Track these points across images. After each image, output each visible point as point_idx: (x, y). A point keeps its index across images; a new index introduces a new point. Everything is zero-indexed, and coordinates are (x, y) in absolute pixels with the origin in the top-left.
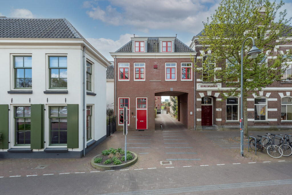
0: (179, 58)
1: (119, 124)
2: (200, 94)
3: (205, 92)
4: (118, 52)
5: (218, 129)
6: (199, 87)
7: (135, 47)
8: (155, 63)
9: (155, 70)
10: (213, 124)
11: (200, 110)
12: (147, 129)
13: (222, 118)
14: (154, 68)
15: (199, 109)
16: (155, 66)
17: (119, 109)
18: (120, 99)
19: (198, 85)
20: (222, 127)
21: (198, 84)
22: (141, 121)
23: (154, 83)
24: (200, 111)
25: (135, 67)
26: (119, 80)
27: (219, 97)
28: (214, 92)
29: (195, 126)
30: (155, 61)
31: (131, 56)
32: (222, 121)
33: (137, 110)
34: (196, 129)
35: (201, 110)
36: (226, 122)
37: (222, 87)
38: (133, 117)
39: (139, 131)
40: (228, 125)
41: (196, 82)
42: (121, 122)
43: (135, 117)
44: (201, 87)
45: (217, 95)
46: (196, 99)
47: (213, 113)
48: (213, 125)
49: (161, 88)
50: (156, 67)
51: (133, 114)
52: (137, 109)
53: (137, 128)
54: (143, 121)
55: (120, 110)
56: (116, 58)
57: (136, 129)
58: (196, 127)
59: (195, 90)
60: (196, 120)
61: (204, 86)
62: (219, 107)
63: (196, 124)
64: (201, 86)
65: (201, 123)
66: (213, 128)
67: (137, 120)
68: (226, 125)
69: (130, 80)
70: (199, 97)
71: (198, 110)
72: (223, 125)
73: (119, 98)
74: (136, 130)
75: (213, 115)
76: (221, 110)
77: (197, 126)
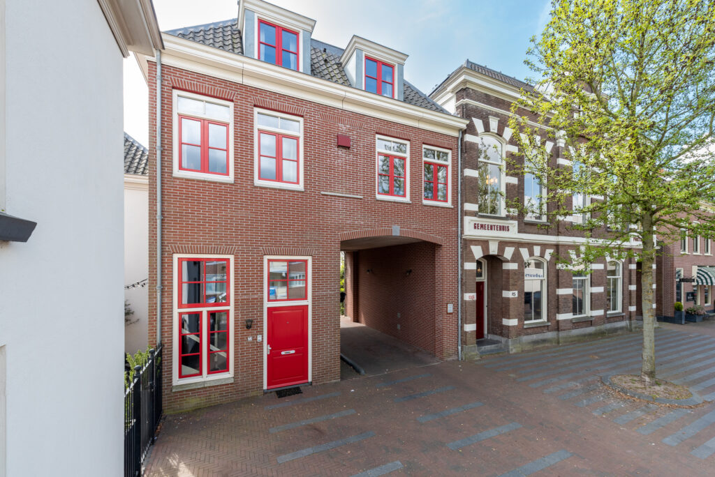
0: (419, 130)
1: (176, 381)
2: (473, 248)
3: (484, 243)
5: (512, 350)
6: (469, 229)
7: (260, 42)
8: (343, 128)
10: (486, 332)
11: (472, 296)
12: (310, 379)
13: (518, 315)
14: (339, 146)
16: (339, 137)
17: (176, 311)
18: (182, 260)
19: (468, 223)
20: (519, 342)
21: (467, 219)
22: (283, 353)
23: (339, 204)
25: (257, 126)
27: (513, 259)
28: (503, 244)
29: (460, 348)
30: (342, 122)
31: (243, 74)
33: (268, 308)
35: (475, 299)
36: (525, 327)
37: (519, 232)
38: (250, 339)
39: (281, 394)
40: (528, 334)
41: (463, 213)
42: (187, 370)
43: (259, 338)
44: (475, 228)
45: (509, 252)
46: (462, 265)
47: (486, 304)
48: (486, 337)
51: (248, 327)
52: (267, 305)
53: (268, 385)
54: (293, 352)
55: (182, 316)
57: (265, 387)
58: (461, 351)
59: (461, 237)
60: (462, 328)
61: (482, 226)
62: (513, 287)
63: (464, 342)
64: (475, 224)
65: (475, 336)
67: (266, 349)
68: (525, 334)
69: (236, 178)
70: (471, 259)
71: (467, 297)
72: (520, 335)
73: (176, 257)
74: (265, 393)
75: (486, 309)
76: (516, 294)
77: (465, 346)
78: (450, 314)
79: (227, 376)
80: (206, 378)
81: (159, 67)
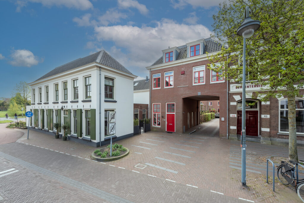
1: (153, 126)
2: (234, 96)
4: (153, 65)
5: (262, 142)
6: (233, 89)
7: (166, 58)
8: (183, 69)
9: (182, 76)
11: (234, 115)
12: (175, 131)
13: (270, 127)
14: (182, 74)
15: (233, 115)
16: (182, 72)
17: (153, 113)
18: (154, 104)
19: (232, 87)
20: (271, 140)
21: (231, 85)
22: (170, 124)
23: (182, 89)
24: (235, 118)
25: (165, 76)
26: (153, 89)
27: (266, 99)
29: (227, 134)
30: (182, 67)
31: (162, 67)
32: (270, 132)
33: (167, 114)
34: (229, 138)
35: (236, 116)
36: (278, 134)
38: (163, 120)
39: (168, 133)
40: (283, 138)
41: (229, 83)
42: (155, 124)
43: (165, 120)
44: (236, 88)
46: (229, 103)
47: (259, 121)
48: (259, 136)
49: (188, 93)
50: (183, 73)
51: (163, 117)
52: (167, 113)
53: (167, 130)
54: (172, 124)
55: (154, 114)
56: (151, 71)
57: (166, 130)
58: (229, 135)
59: (228, 93)
60: (229, 127)
61: (241, 87)
62: (266, 113)
64: (236, 87)
65: (235, 131)
66: (257, 140)
67: (166, 123)
68: (279, 137)
69: (161, 88)
70: (234, 101)
71: (231, 115)
72: (273, 137)
73: (153, 104)
74: (166, 132)
75: (259, 123)
76: (268, 116)
77: (230, 134)
78: (223, 121)
79: (160, 127)
80: (157, 126)
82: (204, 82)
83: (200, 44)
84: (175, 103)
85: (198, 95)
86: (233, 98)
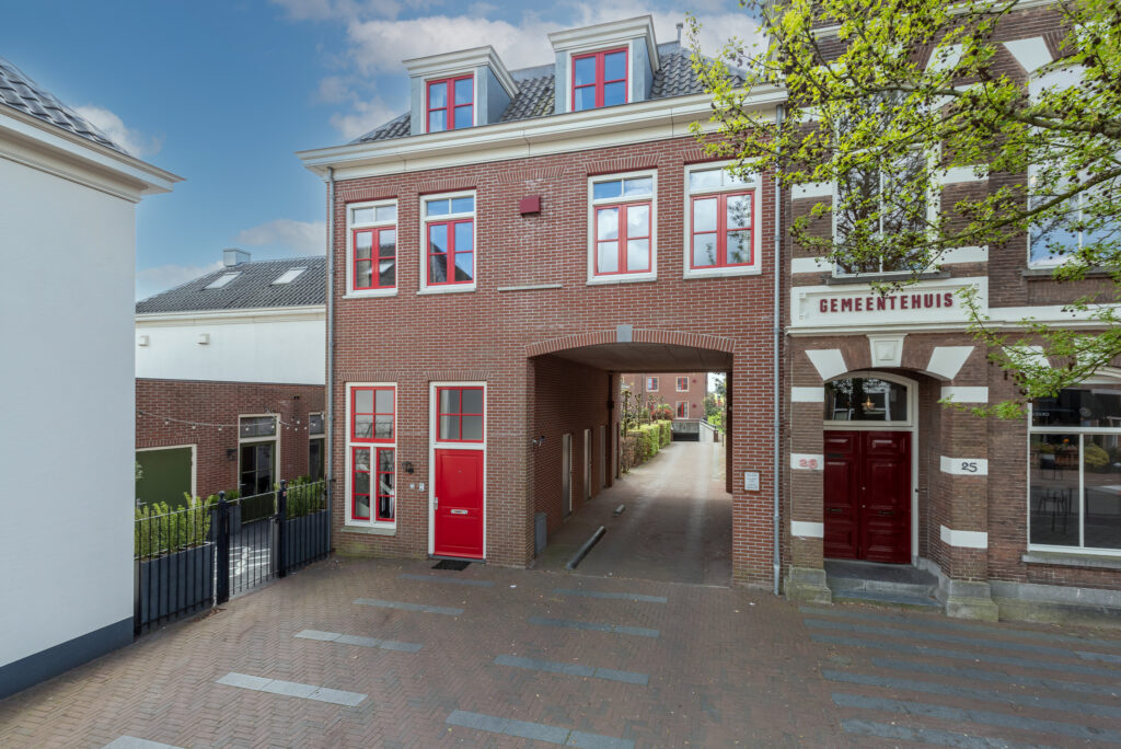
0: (674, 139)
1: (349, 521)
2: (814, 355)
3: (854, 344)
5: (956, 608)
6: (805, 313)
7: (429, 111)
8: (531, 186)
9: (529, 223)
10: (915, 551)
11: (813, 461)
12: (484, 556)
13: (987, 523)
14: (523, 215)
15: (808, 457)
16: (524, 202)
17: (349, 444)
18: (354, 390)
19: (802, 300)
20: (994, 595)
21: (796, 293)
22: (453, 511)
23: (525, 302)
24: (816, 473)
25: (424, 218)
26: (351, 293)
27: (966, 377)
28: (921, 341)
29: (777, 568)
30: (528, 176)
31: (404, 159)
32: (988, 553)
33: (436, 450)
34: (786, 589)
35: (821, 467)
36: (1026, 559)
37: (991, 306)
38: (412, 486)
39: (443, 565)
40: (1045, 581)
41: (787, 281)
43: (422, 487)
44: (823, 309)
45: (946, 361)
46: (784, 393)
47: (915, 484)
49: (562, 326)
50: (533, 210)
51: (411, 471)
52: (434, 445)
53: (437, 548)
54: (465, 512)
55: (354, 449)
56: (335, 182)
57: (431, 550)
58: (784, 573)
59: (781, 334)
60: (784, 526)
61: (846, 303)
62: (969, 448)
63: (786, 558)
64: (823, 301)
66: (920, 591)
67: (433, 501)
68: (1029, 579)
69: (401, 289)
70: (811, 378)
71: (797, 461)
72: (1003, 577)
73: (348, 385)
74: (430, 559)
75: (915, 497)
76: (982, 467)
77: (791, 568)
78: (752, 492)
79: (390, 527)
80: (373, 525)
81: (331, 185)
82: (649, 270)
83: (631, 43)
84: (484, 384)
85: (619, 340)
86: (808, 363)
